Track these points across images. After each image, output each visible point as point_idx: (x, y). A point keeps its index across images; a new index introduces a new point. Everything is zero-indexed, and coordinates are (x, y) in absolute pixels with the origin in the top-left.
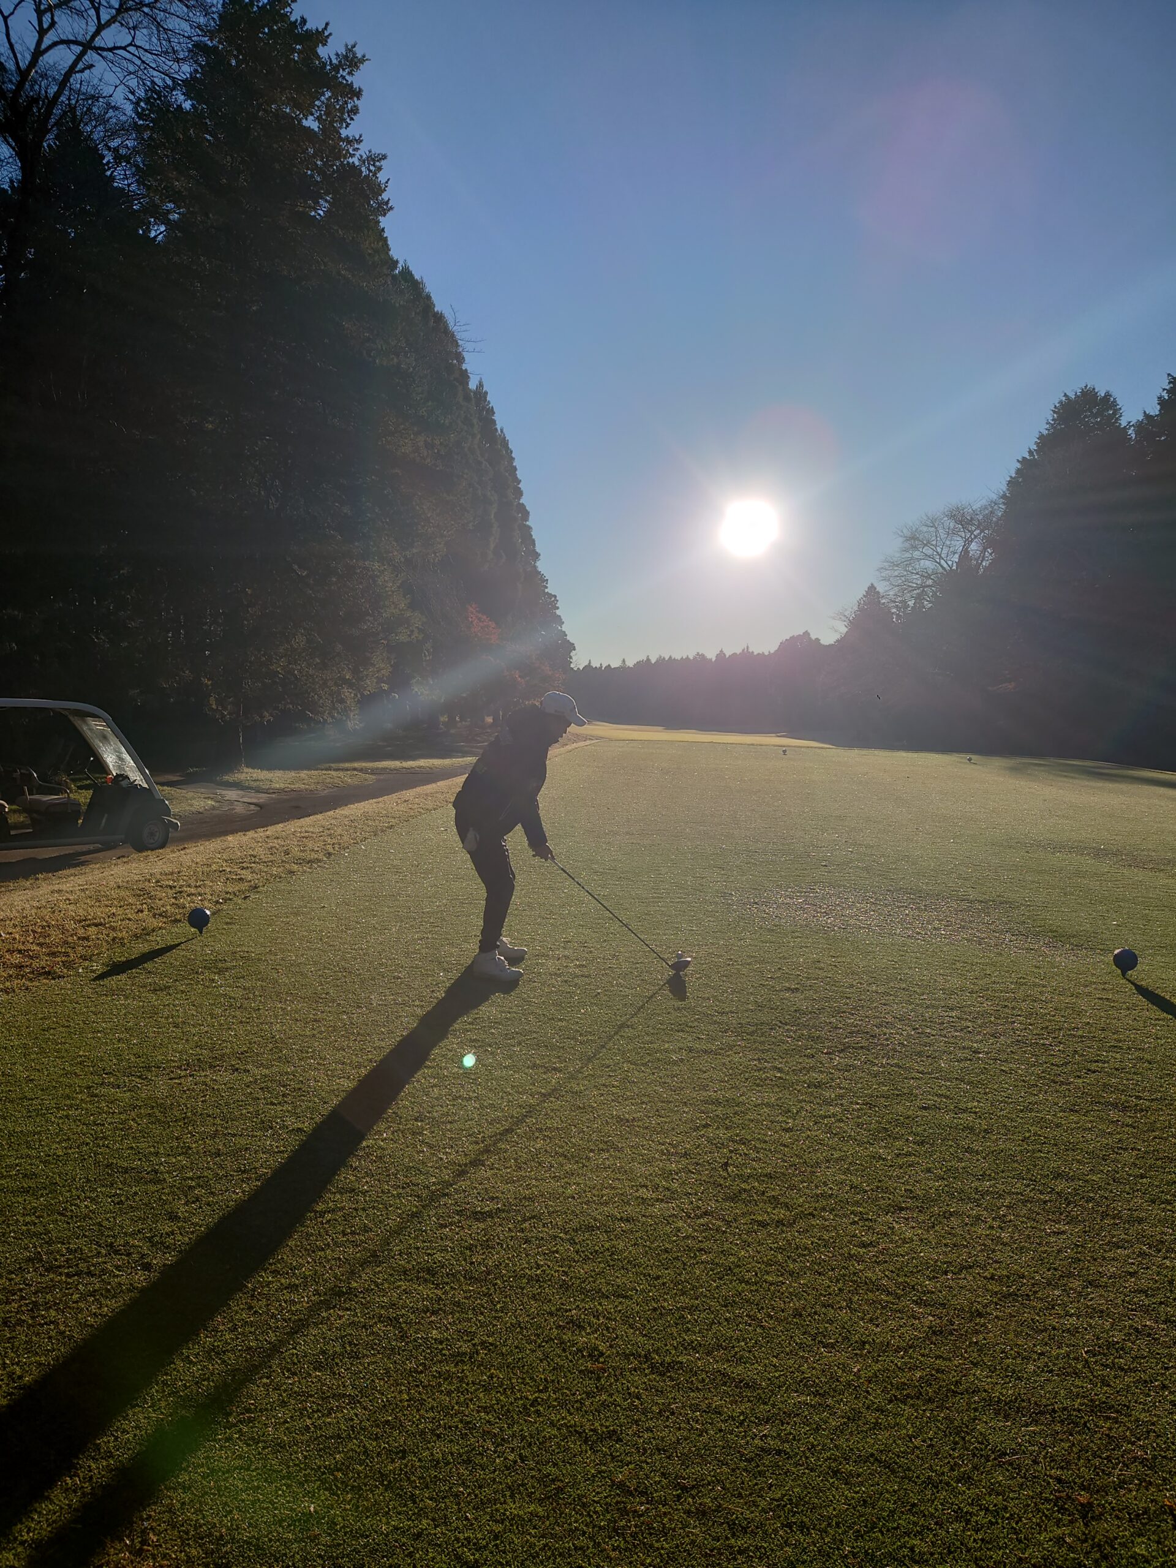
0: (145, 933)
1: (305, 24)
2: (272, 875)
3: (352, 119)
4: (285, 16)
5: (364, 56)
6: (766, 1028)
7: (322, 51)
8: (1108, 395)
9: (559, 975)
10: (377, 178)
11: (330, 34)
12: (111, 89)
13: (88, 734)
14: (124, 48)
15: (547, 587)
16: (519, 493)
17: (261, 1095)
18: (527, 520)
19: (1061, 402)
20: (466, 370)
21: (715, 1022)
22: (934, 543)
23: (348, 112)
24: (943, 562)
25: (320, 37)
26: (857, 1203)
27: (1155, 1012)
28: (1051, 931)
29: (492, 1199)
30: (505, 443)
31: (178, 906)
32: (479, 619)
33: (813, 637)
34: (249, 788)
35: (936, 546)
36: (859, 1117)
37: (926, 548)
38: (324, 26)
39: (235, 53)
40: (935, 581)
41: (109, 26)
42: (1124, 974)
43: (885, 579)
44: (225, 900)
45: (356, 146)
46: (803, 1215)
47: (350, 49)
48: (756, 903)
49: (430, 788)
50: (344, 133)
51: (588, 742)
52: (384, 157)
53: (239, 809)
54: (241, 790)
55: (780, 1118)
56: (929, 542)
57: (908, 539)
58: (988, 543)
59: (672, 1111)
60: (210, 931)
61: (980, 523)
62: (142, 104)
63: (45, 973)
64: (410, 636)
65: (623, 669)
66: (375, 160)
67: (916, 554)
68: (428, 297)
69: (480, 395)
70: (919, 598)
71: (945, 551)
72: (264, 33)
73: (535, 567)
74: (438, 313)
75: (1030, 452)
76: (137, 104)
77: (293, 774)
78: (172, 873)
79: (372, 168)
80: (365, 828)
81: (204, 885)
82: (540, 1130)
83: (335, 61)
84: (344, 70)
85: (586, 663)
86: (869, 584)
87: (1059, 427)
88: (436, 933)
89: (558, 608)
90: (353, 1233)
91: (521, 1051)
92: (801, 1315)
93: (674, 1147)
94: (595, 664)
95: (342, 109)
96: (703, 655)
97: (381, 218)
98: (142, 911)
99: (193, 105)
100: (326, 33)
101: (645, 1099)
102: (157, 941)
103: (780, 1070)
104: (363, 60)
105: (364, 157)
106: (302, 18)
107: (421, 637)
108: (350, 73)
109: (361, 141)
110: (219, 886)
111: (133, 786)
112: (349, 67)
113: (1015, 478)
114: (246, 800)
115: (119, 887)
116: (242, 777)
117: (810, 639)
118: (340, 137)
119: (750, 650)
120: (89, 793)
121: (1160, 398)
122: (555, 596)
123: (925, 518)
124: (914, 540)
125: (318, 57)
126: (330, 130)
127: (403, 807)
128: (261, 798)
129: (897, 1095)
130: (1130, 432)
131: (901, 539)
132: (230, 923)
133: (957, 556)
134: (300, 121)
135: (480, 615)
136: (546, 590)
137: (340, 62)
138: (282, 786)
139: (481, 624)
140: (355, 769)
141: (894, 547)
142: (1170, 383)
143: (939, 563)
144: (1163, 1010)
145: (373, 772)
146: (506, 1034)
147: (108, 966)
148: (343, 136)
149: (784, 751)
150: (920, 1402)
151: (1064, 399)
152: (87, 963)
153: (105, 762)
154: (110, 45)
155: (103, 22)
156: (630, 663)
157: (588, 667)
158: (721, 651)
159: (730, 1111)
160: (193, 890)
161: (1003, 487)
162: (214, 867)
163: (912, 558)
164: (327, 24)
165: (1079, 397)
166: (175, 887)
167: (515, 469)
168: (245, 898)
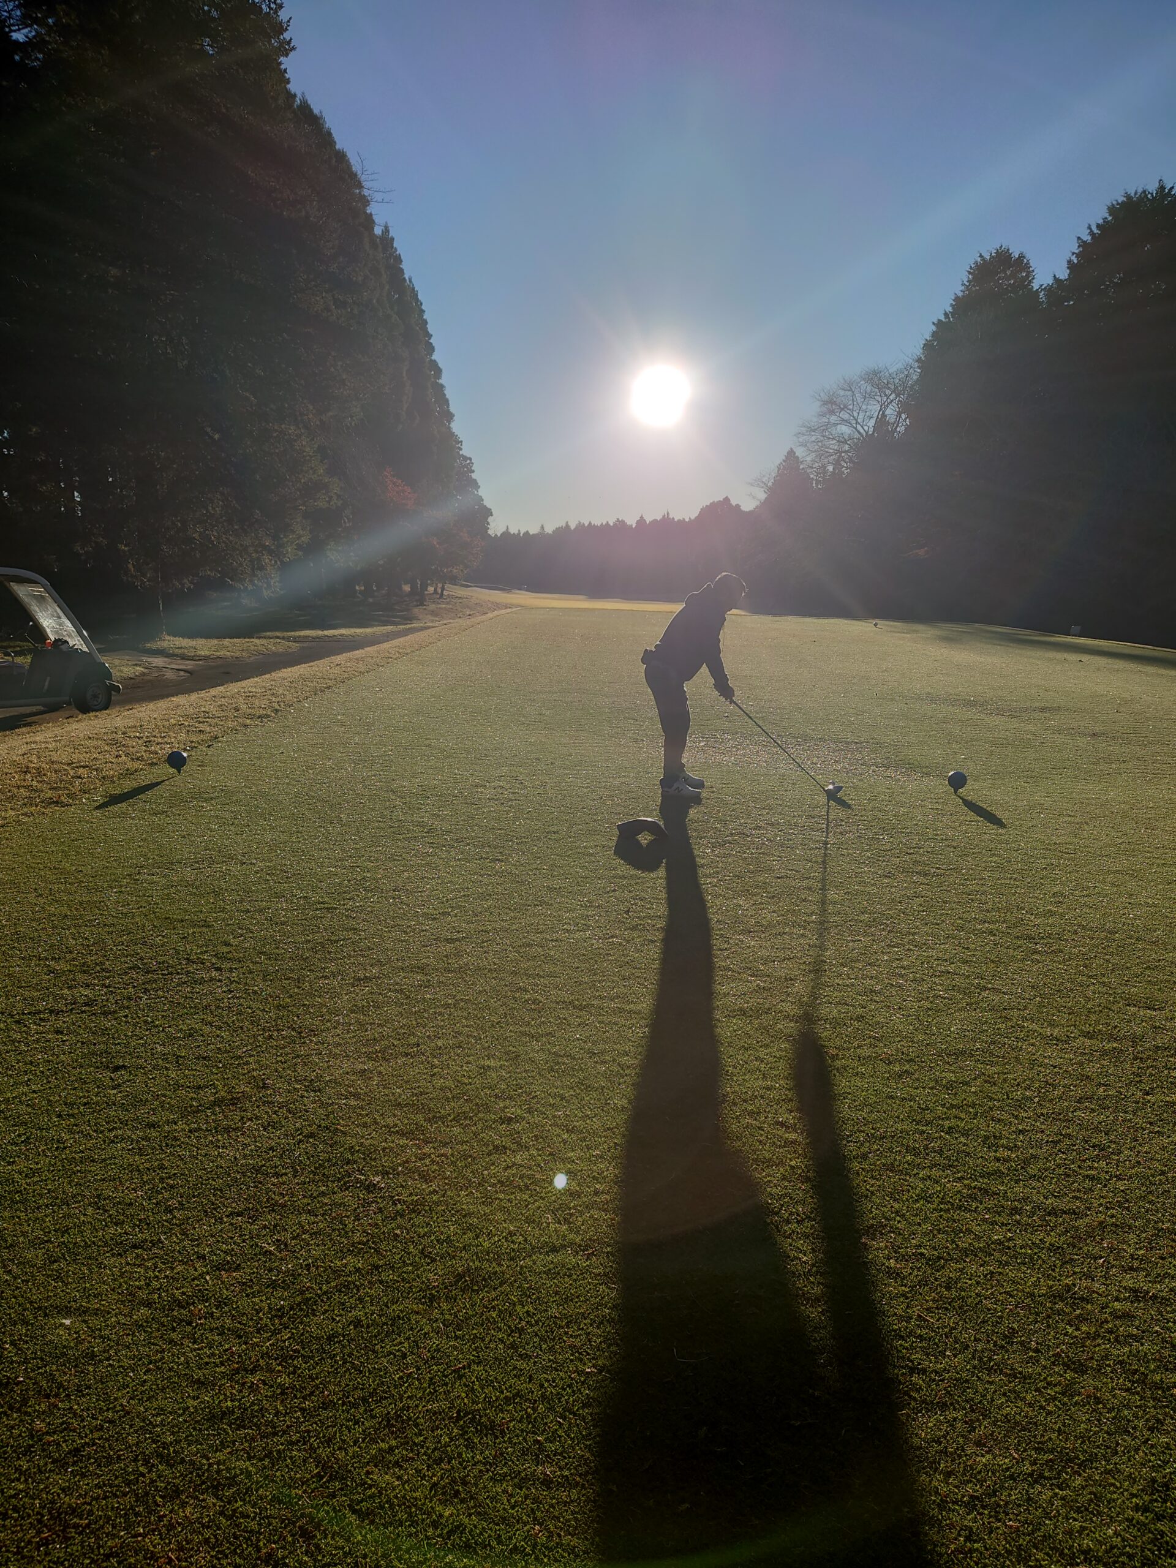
0: (129, 773)
2: (228, 728)
8: (1022, 257)
9: (496, 800)
10: (278, 16)
13: (25, 599)
15: (461, 449)
16: (431, 349)
17: (268, 877)
18: (439, 377)
19: (976, 263)
20: (371, 214)
22: (851, 407)
24: (859, 427)
27: (972, 816)
28: (909, 764)
30: (414, 294)
31: (151, 752)
32: (394, 483)
33: (734, 503)
34: (175, 655)
35: (852, 410)
37: (843, 412)
40: (851, 447)
42: (955, 792)
43: (802, 445)
44: (192, 748)
49: (358, 653)
51: (509, 610)
53: (170, 675)
54: (166, 657)
56: (845, 406)
57: (825, 403)
58: (904, 408)
61: (896, 388)
63: (54, 802)
64: (329, 502)
65: (542, 536)
67: (833, 419)
69: (386, 242)
70: (837, 464)
71: (861, 416)
73: (449, 428)
75: (946, 315)
77: (215, 642)
78: (135, 727)
79: (273, 6)
80: (305, 688)
85: (504, 529)
86: (788, 449)
87: (974, 289)
89: (473, 471)
90: (361, 950)
94: (513, 530)
96: (623, 521)
97: (282, 59)
98: (121, 757)
102: (143, 779)
107: (340, 503)
110: (183, 737)
111: (74, 651)
113: (930, 341)
114: (173, 666)
115: (90, 738)
116: (165, 644)
117: (731, 504)
119: (671, 517)
120: (29, 658)
121: (1069, 262)
122: (470, 459)
123: (842, 381)
124: (831, 405)
127: (337, 670)
128: (189, 664)
130: (1041, 295)
131: (818, 403)
132: (202, 766)
133: (873, 421)
135: (395, 479)
136: (461, 452)
138: (207, 653)
139: (396, 488)
140: (278, 637)
141: (811, 411)
142: (1079, 247)
143: (856, 429)
144: (978, 815)
145: (296, 640)
147: (106, 797)
151: (979, 259)
153: (42, 626)
156: (549, 529)
157: (506, 534)
158: (642, 517)
160: (160, 740)
161: (918, 351)
162: (173, 721)
163: (829, 423)
165: (993, 257)
166: (142, 737)
167: (426, 322)
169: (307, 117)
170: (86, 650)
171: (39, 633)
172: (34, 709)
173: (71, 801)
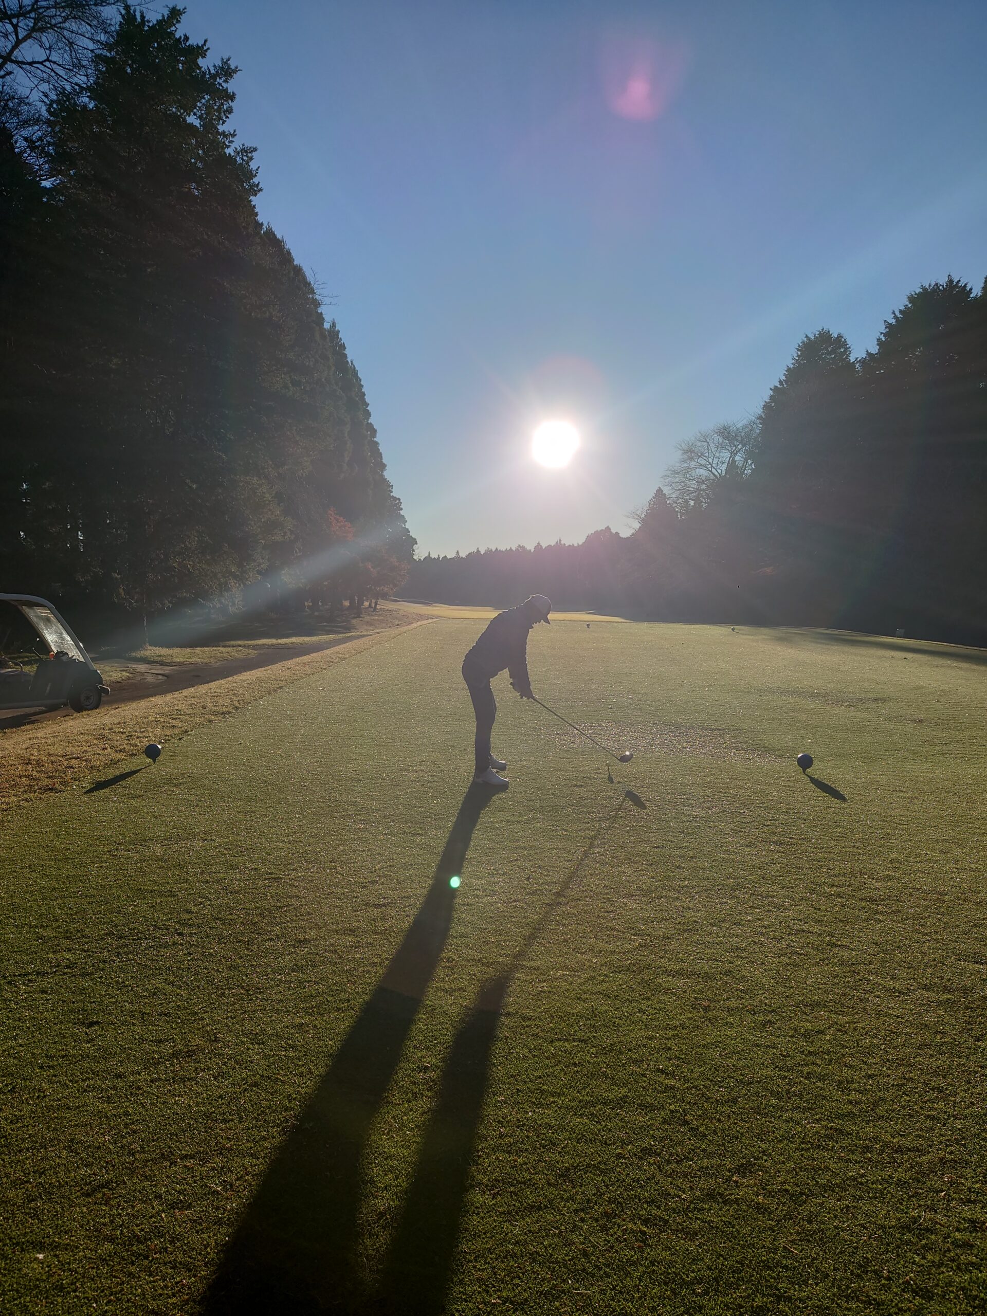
0: (113, 763)
1: (187, 41)
2: (196, 723)
3: (227, 117)
4: (172, 34)
5: (237, 68)
6: (558, 808)
7: (201, 61)
8: (840, 336)
9: (418, 782)
10: (249, 166)
11: (208, 49)
12: (27, 91)
13: (35, 620)
14: (41, 63)
15: (392, 492)
16: (368, 414)
17: (225, 852)
18: (375, 436)
19: (803, 342)
20: (321, 313)
21: (525, 806)
22: (707, 455)
23: (224, 112)
24: (713, 470)
25: (200, 51)
26: (607, 894)
27: (819, 792)
28: (764, 747)
29: (385, 898)
30: (355, 373)
31: (132, 745)
32: (337, 520)
33: (614, 531)
34: (156, 662)
35: (708, 457)
36: (614, 853)
37: (700, 459)
38: (203, 42)
39: (130, 62)
40: (708, 486)
41: (25, 40)
42: (804, 772)
43: (669, 484)
44: (166, 741)
45: (231, 139)
46: (573, 900)
47: (225, 62)
48: (558, 734)
49: (305, 658)
50: (221, 128)
51: (430, 621)
52: (255, 150)
53: (150, 679)
54: (148, 664)
55: (564, 855)
56: (702, 454)
57: (686, 452)
58: (749, 455)
59: (495, 853)
60: (160, 761)
61: (743, 440)
62: (55, 106)
63: (50, 789)
64: (283, 536)
65: (457, 560)
66: (247, 151)
67: (693, 464)
68: (289, 253)
69: (334, 334)
70: (697, 500)
71: (715, 462)
72: (153, 47)
73: (382, 476)
74: (296, 266)
75: (780, 382)
76: (51, 105)
77: (189, 650)
78: (119, 723)
79: (245, 158)
80: (261, 688)
81: (147, 731)
82: (412, 865)
83: (213, 71)
84: (220, 78)
85: (426, 555)
86: (657, 488)
87: (802, 362)
88: (326, 758)
89: (402, 509)
90: (302, 915)
91: (395, 825)
92: (567, 941)
93: (497, 871)
94: (434, 555)
95: (219, 110)
96: (523, 547)
97: (252, 198)
98: (106, 749)
99: (96, 106)
100: (205, 48)
101: (478, 848)
102: (125, 768)
103: (566, 830)
104: (236, 71)
105: (239, 149)
106: (185, 35)
107: (293, 537)
108: (226, 81)
109: (235, 135)
110: (158, 731)
111: (73, 661)
112: (225, 76)
113: (769, 403)
114: (153, 671)
115: (82, 734)
116: (147, 653)
117: (611, 533)
118: (218, 132)
119: (562, 543)
120: (35, 668)
121: (878, 340)
122: (399, 499)
123: (699, 435)
124: (691, 453)
125: (200, 68)
126: (209, 126)
127: (288, 673)
128: (166, 670)
129: (640, 841)
130: (857, 366)
131: (681, 452)
132: (174, 756)
133: (725, 466)
134: (184, 120)
135: (338, 517)
136: (392, 494)
137: (217, 72)
138: (182, 660)
139: (339, 524)
140: (240, 646)
141: (674, 458)
142: (886, 328)
143: (711, 471)
144: (824, 791)
145: (255, 647)
146: (384, 816)
147: (93, 784)
148: (220, 131)
149: (588, 625)
150: (628, 973)
151: (805, 339)
152: (77, 783)
153: (47, 641)
154: (30, 60)
155: (20, 38)
156: (463, 554)
157: (428, 558)
158: (539, 543)
159: (532, 853)
160: (139, 734)
161: (759, 411)
162: (151, 718)
163: (689, 468)
164: (206, 41)
165: (817, 337)
166: (125, 733)
167: (364, 394)
168: (180, 739)
169: (272, 241)
170: (82, 660)
171: (44, 646)
172: (37, 709)
173: (63, 788)
